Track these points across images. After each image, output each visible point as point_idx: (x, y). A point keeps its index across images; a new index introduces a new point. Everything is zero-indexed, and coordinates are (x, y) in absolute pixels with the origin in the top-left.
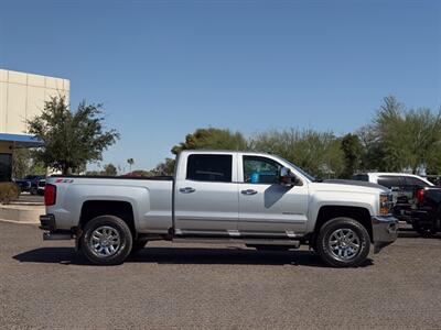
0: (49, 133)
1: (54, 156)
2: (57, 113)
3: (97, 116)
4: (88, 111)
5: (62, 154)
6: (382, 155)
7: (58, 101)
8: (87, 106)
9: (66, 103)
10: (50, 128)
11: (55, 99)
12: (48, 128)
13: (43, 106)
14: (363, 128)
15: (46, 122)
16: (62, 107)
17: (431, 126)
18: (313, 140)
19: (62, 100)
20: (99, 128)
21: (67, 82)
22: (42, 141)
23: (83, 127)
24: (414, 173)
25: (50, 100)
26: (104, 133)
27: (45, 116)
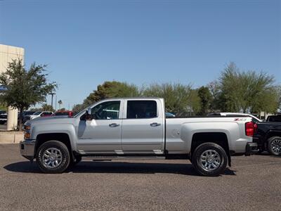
0: (11, 84)
1: (14, 99)
2: (17, 70)
3: (43, 73)
4: (37, 69)
5: (20, 97)
6: (225, 100)
7: (17, 62)
8: (36, 66)
9: (22, 64)
10: (12, 80)
11: (15, 61)
12: (10, 80)
13: (7, 65)
14: (212, 83)
15: (8, 76)
16: (20, 67)
17: (255, 83)
18: (181, 90)
19: (20, 62)
20: (44, 81)
21: (22, 50)
22: (6, 89)
23: (33, 80)
24: (244, 113)
25: (12, 62)
26: (48, 84)
27: (9, 72)
